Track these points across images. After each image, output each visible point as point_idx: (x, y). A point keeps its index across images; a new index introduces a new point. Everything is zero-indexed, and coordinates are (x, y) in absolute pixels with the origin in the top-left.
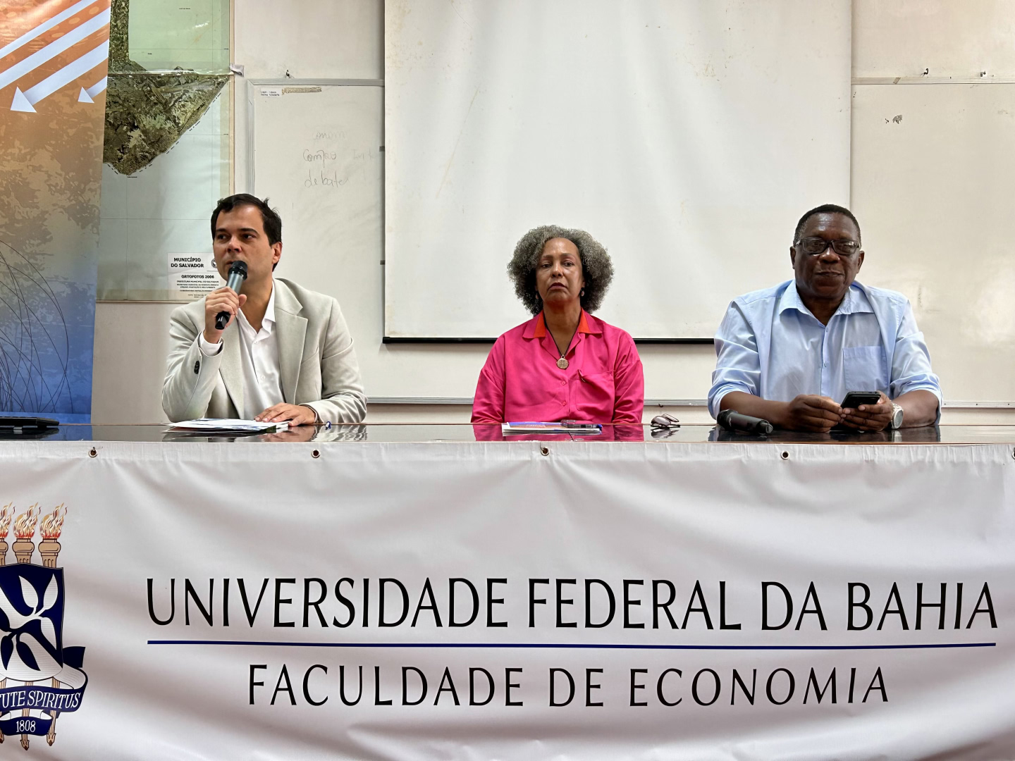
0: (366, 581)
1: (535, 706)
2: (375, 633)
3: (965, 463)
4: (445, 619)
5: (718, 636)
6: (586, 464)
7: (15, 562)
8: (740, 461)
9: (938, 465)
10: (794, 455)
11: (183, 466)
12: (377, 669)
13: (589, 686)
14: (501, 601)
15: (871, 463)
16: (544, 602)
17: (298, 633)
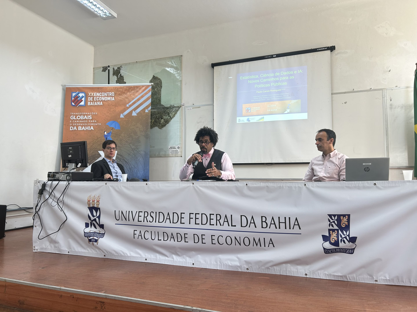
0: (156, 212)
1: (191, 243)
2: (157, 224)
3: (291, 187)
4: (172, 222)
5: (231, 228)
6: (202, 186)
7: (92, 206)
8: (236, 186)
9: (284, 187)
10: (249, 184)
11: (122, 187)
12: (158, 232)
13: (202, 239)
14: (183, 218)
15: (267, 186)
16: (192, 218)
17: (142, 223)
